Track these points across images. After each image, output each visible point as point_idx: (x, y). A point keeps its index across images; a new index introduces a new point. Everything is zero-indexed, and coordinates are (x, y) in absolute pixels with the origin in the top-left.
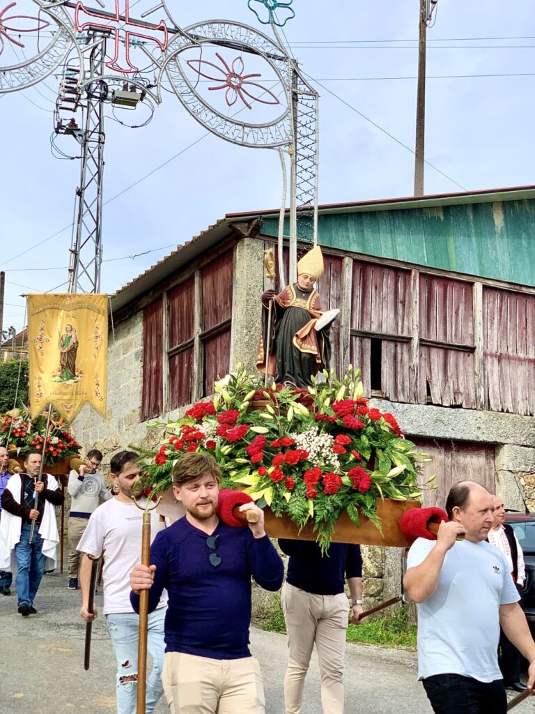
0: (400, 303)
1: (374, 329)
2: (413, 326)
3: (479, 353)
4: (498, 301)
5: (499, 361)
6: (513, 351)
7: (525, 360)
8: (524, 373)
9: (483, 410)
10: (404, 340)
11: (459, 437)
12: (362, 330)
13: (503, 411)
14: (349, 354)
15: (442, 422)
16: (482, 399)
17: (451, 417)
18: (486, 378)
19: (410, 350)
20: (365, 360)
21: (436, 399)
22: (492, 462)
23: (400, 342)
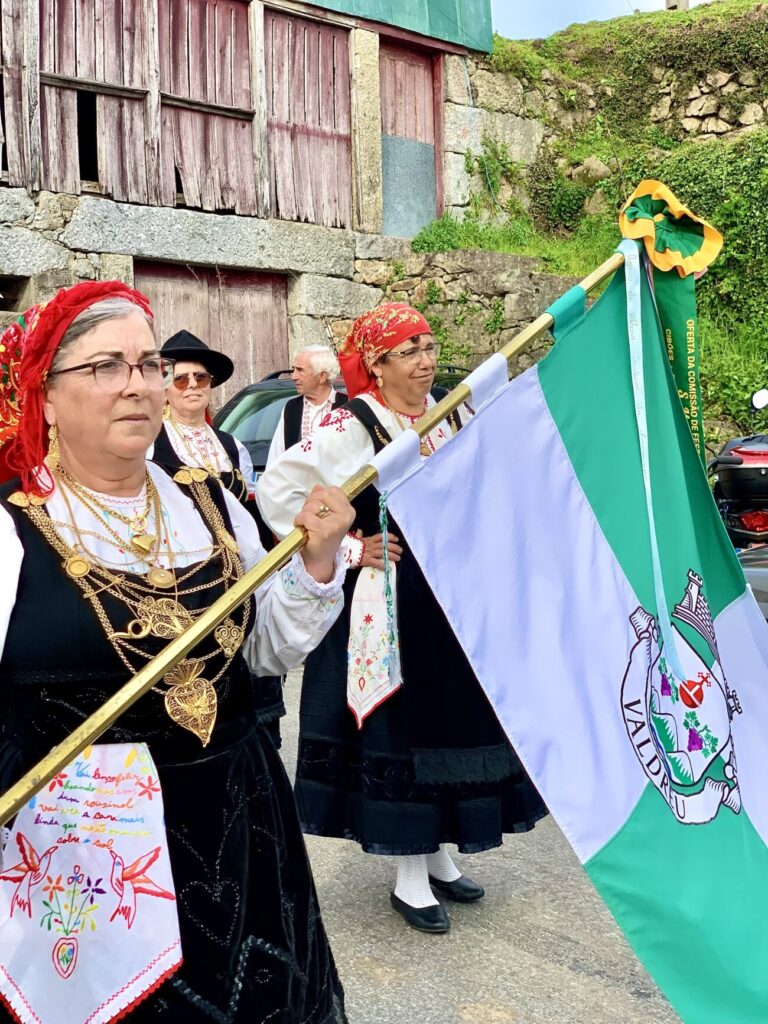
0: (124, 28)
1: (83, 74)
2: (147, 70)
3: (260, 121)
4: (288, 35)
5: (293, 138)
6: (314, 122)
7: (332, 136)
8: (332, 158)
9: (268, 217)
10: (135, 96)
11: (230, 262)
12: (61, 75)
13: (299, 219)
14: (39, 118)
15: (202, 236)
16: (267, 200)
17: (217, 229)
18: (272, 166)
19: (145, 113)
20: (68, 129)
21: (192, 198)
22: (283, 302)
23: (127, 98)
